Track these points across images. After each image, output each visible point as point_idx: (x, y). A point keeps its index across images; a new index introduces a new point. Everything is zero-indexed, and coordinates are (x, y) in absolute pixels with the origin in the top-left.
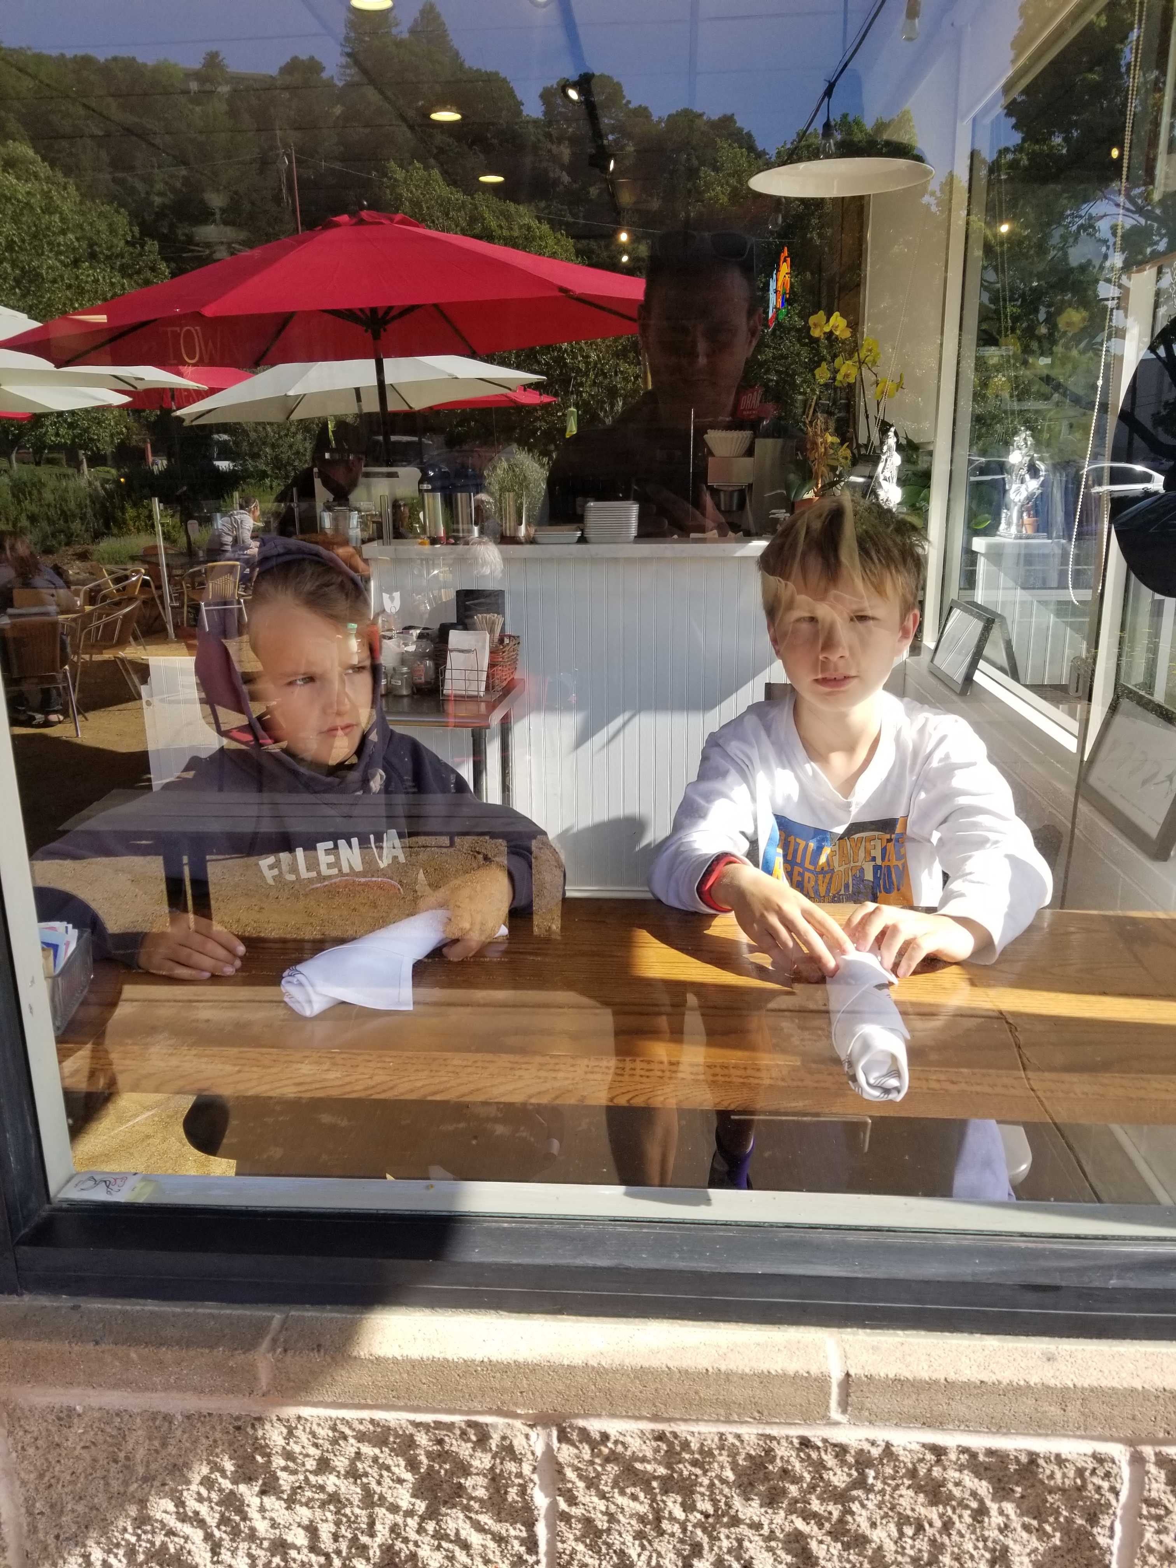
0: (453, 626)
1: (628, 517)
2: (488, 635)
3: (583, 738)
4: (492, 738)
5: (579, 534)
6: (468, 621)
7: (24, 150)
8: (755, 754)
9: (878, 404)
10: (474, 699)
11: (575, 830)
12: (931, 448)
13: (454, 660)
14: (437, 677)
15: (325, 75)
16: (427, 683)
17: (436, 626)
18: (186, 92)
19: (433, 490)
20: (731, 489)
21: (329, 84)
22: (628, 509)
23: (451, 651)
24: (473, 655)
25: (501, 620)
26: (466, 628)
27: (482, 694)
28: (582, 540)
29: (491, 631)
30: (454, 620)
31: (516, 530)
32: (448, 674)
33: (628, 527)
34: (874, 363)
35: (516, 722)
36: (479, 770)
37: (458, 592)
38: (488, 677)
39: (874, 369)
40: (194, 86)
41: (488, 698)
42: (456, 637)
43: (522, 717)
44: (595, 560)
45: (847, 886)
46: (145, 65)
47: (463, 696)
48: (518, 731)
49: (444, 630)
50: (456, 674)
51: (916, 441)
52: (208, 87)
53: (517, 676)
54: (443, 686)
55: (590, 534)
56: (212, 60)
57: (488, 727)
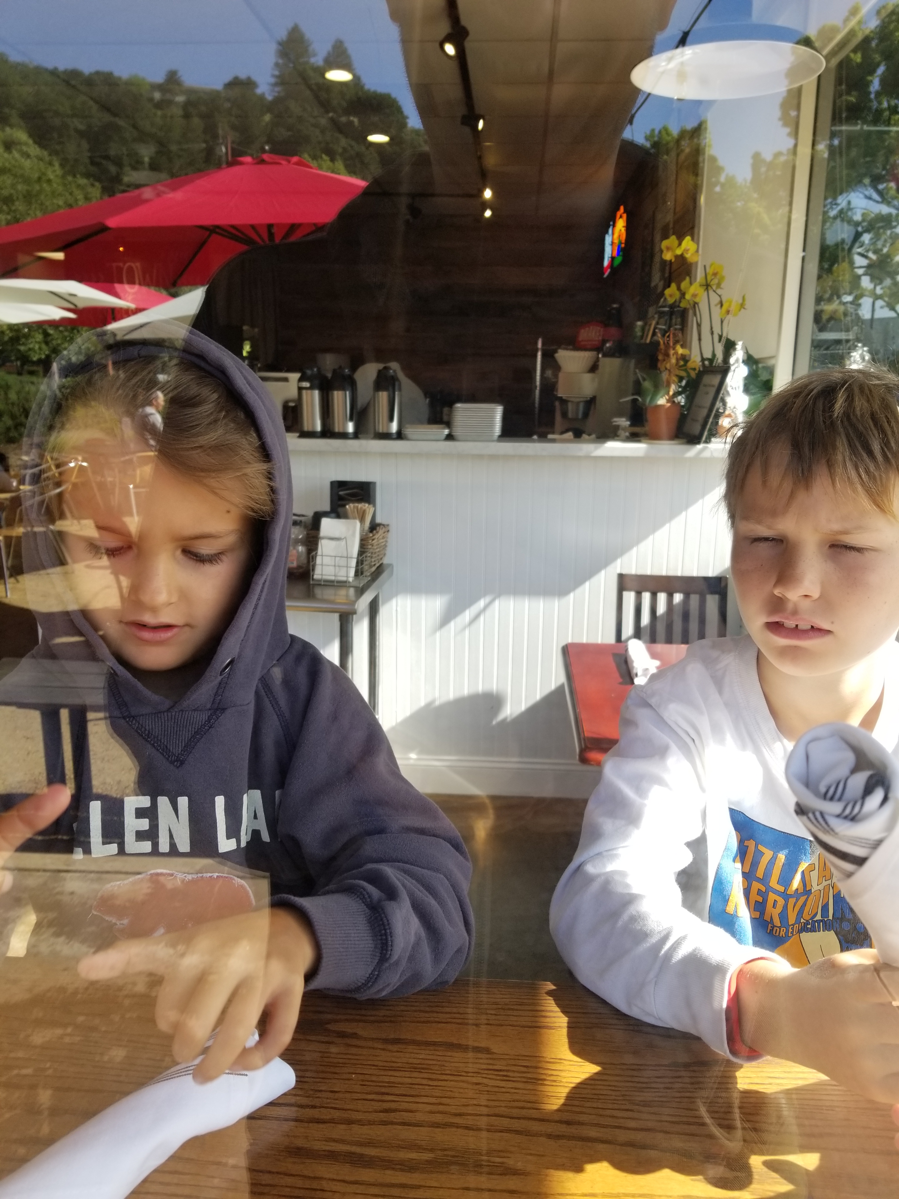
0: (326, 514)
1: (493, 418)
2: (358, 524)
3: (447, 618)
4: (361, 619)
5: (446, 432)
6: (340, 510)
7: (22, 136)
8: (704, 724)
9: (722, 322)
10: (342, 584)
11: (437, 703)
12: (771, 362)
13: (325, 547)
14: (309, 562)
15: (259, 91)
16: (299, 567)
17: (310, 514)
18: (151, 100)
19: (311, 388)
20: (578, 400)
21: (262, 97)
22: (493, 411)
23: (323, 538)
24: (343, 543)
25: (372, 510)
26: (338, 516)
27: (351, 580)
28: (450, 437)
29: (362, 520)
30: (327, 507)
31: (389, 427)
32: (319, 560)
33: (492, 425)
34: (719, 285)
35: (383, 603)
36: (345, 650)
37: (332, 483)
38: (357, 563)
39: (719, 291)
40: (157, 96)
41: (356, 584)
42: (328, 525)
43: (389, 599)
44: (461, 457)
45: (825, 908)
46: (120, 78)
47: (332, 581)
48: (384, 612)
49: (317, 517)
50: (326, 560)
51: (756, 356)
52: (168, 96)
53: (385, 561)
54: (313, 570)
55: (458, 431)
56: (172, 78)
57: (355, 613)
